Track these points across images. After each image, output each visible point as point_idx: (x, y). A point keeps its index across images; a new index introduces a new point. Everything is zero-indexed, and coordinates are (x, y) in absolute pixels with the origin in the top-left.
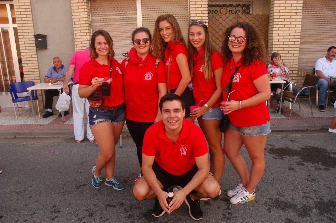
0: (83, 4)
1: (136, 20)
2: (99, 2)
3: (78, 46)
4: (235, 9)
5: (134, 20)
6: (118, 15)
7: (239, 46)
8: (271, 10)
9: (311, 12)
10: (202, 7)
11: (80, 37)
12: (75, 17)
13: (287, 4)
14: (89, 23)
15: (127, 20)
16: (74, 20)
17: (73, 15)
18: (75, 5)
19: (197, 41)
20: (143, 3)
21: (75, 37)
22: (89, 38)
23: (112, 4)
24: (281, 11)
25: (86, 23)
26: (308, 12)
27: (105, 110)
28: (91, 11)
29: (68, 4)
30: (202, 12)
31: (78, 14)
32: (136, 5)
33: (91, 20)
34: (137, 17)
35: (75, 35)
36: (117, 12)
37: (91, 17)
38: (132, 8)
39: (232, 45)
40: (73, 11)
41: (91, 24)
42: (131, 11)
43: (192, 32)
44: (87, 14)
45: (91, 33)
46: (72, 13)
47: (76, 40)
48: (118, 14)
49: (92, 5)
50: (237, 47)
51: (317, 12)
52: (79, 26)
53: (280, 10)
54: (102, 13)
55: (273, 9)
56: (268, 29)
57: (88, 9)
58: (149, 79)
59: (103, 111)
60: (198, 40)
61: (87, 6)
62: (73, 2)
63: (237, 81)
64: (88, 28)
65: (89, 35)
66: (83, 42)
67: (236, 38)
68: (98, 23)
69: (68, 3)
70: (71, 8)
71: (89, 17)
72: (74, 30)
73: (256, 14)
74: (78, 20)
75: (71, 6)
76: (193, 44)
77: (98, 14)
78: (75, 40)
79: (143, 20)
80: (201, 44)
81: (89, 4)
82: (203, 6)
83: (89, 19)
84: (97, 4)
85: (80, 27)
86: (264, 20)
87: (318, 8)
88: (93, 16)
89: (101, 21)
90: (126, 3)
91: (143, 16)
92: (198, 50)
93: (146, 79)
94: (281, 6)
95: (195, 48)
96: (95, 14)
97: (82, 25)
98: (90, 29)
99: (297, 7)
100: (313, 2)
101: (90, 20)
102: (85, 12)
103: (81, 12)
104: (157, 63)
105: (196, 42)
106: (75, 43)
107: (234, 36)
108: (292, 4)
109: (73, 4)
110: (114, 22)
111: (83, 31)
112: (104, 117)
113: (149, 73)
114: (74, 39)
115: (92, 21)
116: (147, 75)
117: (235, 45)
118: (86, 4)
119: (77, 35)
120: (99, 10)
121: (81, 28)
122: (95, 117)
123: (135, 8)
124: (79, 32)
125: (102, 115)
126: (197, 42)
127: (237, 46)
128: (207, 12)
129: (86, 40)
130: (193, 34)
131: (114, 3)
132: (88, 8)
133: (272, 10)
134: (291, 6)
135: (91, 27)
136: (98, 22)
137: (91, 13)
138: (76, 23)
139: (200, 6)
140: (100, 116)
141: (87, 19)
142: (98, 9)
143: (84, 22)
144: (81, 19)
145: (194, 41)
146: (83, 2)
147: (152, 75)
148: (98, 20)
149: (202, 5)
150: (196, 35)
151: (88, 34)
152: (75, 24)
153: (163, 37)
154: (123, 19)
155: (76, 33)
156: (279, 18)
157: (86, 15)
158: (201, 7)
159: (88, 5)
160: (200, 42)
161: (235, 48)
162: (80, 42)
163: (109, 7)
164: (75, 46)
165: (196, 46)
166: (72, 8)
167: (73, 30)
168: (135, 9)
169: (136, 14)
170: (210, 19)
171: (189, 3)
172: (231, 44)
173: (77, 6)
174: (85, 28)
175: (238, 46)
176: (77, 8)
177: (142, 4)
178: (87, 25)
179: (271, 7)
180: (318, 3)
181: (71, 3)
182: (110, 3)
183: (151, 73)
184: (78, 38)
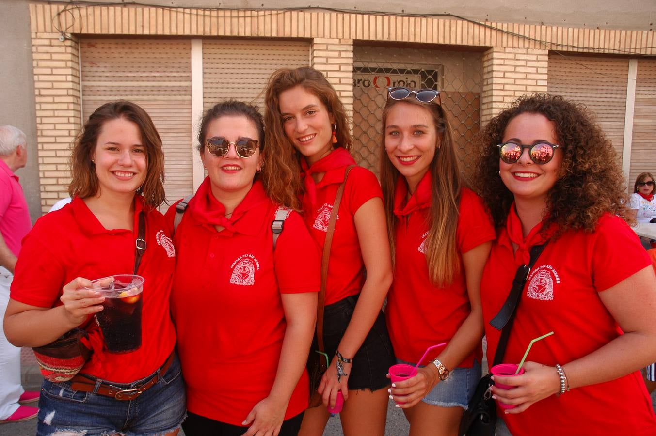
0: (63, 50)
1: (188, 93)
2: (103, 48)
3: (46, 147)
4: (407, 78)
5: (184, 93)
6: (148, 79)
7: (539, 172)
8: (485, 83)
9: (561, 92)
10: (339, 71)
11: (52, 127)
12: (42, 78)
13: (517, 72)
14: (77, 94)
15: (168, 93)
16: (37, 85)
17: (35, 74)
18: (41, 49)
19: (410, 157)
20: (207, 56)
21: (38, 125)
22: (74, 130)
23: (133, 53)
24: (507, 87)
25: (68, 95)
26: (556, 91)
27: (90, 396)
28: (83, 67)
29: (25, 48)
30: (340, 81)
31: (49, 71)
32: (190, 58)
33: (81, 87)
34: (191, 87)
35: (38, 120)
36: (144, 72)
37: (83, 81)
38: (181, 65)
39: (513, 171)
40: (38, 65)
41: (81, 96)
42: (178, 72)
43: (395, 123)
44: (71, 73)
45: (80, 118)
46: (34, 67)
47: (42, 133)
48: (148, 76)
49: (85, 52)
50: (532, 178)
51: (572, 94)
52: (50, 99)
53: (504, 85)
54: (108, 74)
55: (490, 81)
56: (479, 122)
57: (76, 63)
58: (245, 283)
59: (83, 398)
60: (412, 154)
61: (73, 55)
62: (37, 44)
63: (548, 294)
64: (72, 106)
65: (74, 123)
66: (59, 140)
67: (523, 148)
68: (100, 95)
69: (25, 45)
70: (32, 56)
71: (76, 80)
72: (38, 110)
73: (454, 90)
74: (49, 85)
75: (33, 53)
76: (396, 162)
77: (98, 74)
78: (39, 133)
79: (205, 94)
80: (421, 165)
81: (78, 50)
82: (343, 68)
83: (78, 86)
84: (99, 53)
85: (54, 103)
86: (470, 103)
87: (573, 86)
88: (87, 79)
89: (105, 91)
90: (167, 53)
91: (206, 85)
92: (413, 183)
93: (235, 279)
94: (506, 76)
95: (402, 179)
96: (92, 74)
97: (57, 99)
98: (78, 108)
99: (537, 80)
100: (564, 74)
101: (78, 89)
102: (66, 67)
103: (56, 68)
104: (277, 225)
105: (405, 160)
106: (40, 140)
107: (517, 142)
108: (527, 73)
109: (37, 48)
110: (137, 95)
111: (61, 112)
112: (87, 421)
113: (248, 258)
114: (38, 130)
115: (84, 91)
116: (238, 267)
117: (524, 172)
118: (69, 50)
119: (45, 120)
120: (102, 65)
121: (55, 106)
122: (49, 418)
123: (186, 65)
124: (50, 113)
125: (79, 412)
126: (409, 159)
127: (529, 175)
128: (351, 81)
129: (66, 133)
130: (397, 132)
131: (140, 53)
132: (76, 59)
133: (487, 85)
134: (526, 79)
135: (80, 105)
136: (99, 93)
137: (82, 71)
138: (43, 92)
139: (336, 68)
140: (68, 419)
141: (70, 85)
142: (99, 64)
143: (64, 92)
144: (56, 85)
145: (399, 154)
146: (63, 44)
147: (255, 266)
148: (98, 89)
149: (340, 65)
150: (406, 134)
151: (72, 120)
152: (40, 95)
153: (296, 142)
154: (159, 89)
155: (41, 117)
156: (503, 100)
157: (69, 75)
158: (338, 69)
159: (75, 52)
160: (420, 159)
161: (525, 182)
162: (52, 140)
163: (127, 61)
164: (40, 147)
165: (406, 171)
166: (35, 56)
167: (36, 110)
168: (188, 68)
169: (189, 79)
170: (356, 98)
171: (312, 60)
172: (509, 170)
173: (47, 53)
174: (65, 106)
175: (534, 173)
176: (47, 57)
177: (203, 58)
178: (71, 99)
179: (485, 77)
180: (573, 76)
181: (33, 45)
182: (129, 51)
183: (253, 257)
184: (46, 127)
